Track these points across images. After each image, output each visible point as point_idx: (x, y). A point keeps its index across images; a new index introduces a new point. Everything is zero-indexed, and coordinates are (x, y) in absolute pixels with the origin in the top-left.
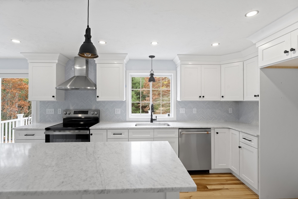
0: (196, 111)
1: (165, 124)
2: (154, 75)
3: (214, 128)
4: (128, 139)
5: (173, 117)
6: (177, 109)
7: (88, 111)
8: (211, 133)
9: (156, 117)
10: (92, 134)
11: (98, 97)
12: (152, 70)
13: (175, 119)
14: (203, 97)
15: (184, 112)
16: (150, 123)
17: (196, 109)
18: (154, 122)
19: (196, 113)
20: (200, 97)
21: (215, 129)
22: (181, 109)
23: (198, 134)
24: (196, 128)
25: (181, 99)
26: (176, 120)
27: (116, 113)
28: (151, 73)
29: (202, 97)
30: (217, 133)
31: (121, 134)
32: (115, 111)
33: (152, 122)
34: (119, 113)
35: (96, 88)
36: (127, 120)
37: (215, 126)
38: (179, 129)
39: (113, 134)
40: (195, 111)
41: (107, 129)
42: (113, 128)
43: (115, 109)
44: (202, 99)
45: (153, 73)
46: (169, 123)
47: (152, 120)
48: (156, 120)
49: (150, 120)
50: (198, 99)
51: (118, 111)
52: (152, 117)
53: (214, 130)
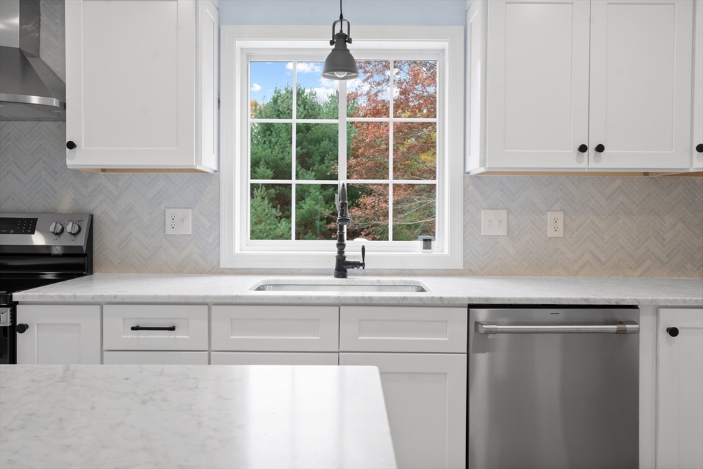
0: (560, 224)
1: (406, 286)
2: (350, 41)
3: (657, 308)
4: (209, 351)
5: (446, 252)
6: (465, 212)
7: (35, 220)
8: (637, 332)
9: (363, 250)
10: (23, 328)
11: (71, 145)
12: (341, 17)
13: (459, 265)
14: (600, 148)
15: (502, 231)
16: (332, 279)
17: (560, 216)
18: (353, 276)
19: (560, 234)
20: (583, 149)
21: (662, 311)
22: (485, 215)
23: (570, 332)
24: (558, 303)
25: (483, 163)
26: (462, 268)
27: (169, 231)
28: (337, 31)
29: (592, 148)
30: (673, 332)
31: (172, 329)
32: (168, 221)
33: (344, 276)
34: (187, 229)
35: (63, 105)
36: (222, 265)
37: (663, 297)
38: (471, 306)
39: (133, 329)
40: (554, 224)
41: (101, 304)
42: (133, 297)
43: (169, 212)
44: (591, 162)
45: (345, 31)
46: (423, 281)
47: (342, 267)
48: (363, 265)
49: (333, 265)
50: (572, 161)
51: (182, 223)
52: (341, 251)
53: (657, 314)
